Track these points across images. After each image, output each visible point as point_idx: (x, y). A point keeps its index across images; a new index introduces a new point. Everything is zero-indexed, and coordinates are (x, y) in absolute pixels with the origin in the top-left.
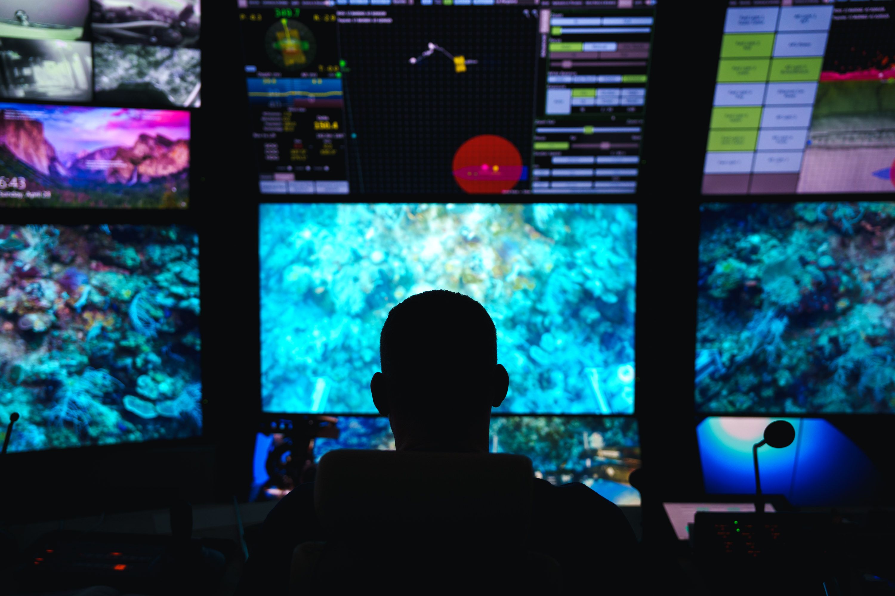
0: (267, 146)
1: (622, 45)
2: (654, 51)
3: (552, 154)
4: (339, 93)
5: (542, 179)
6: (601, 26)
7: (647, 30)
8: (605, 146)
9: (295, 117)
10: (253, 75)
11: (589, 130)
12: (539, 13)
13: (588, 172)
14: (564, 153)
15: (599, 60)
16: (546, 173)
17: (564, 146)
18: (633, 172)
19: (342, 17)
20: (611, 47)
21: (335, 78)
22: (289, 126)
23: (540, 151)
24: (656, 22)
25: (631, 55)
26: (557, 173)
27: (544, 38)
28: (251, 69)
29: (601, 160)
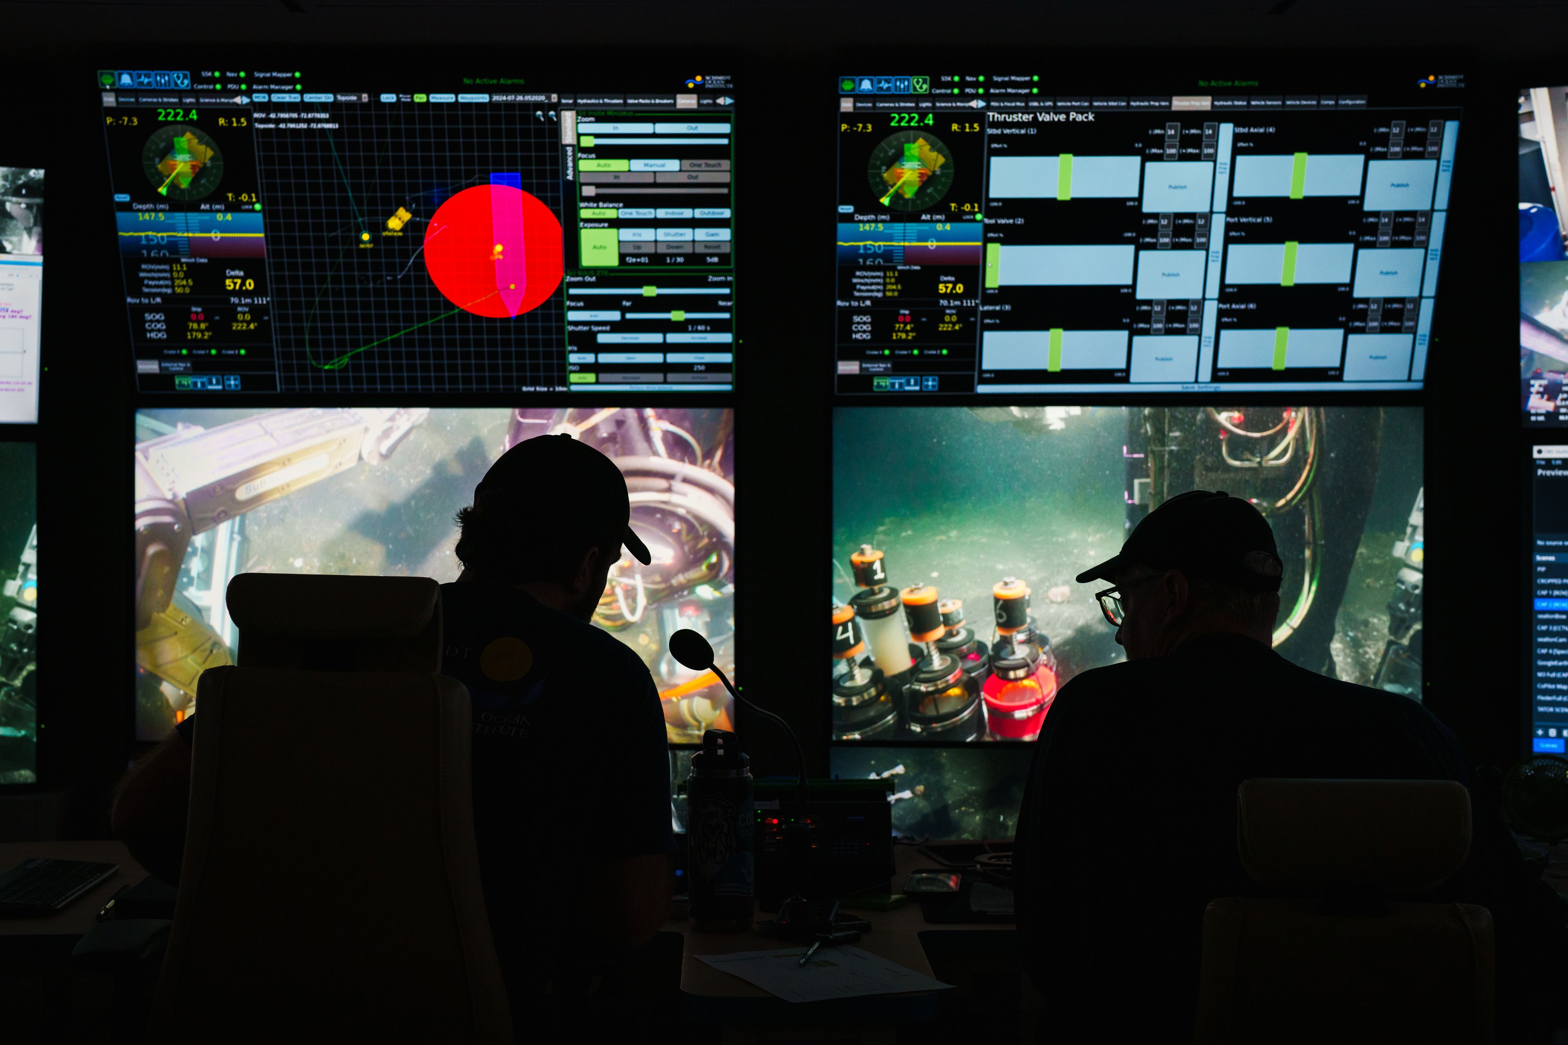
0: (148, 316)
1: (687, 163)
2: (738, 171)
3: (595, 329)
4: (262, 235)
5: (584, 368)
6: (654, 135)
7: (725, 141)
8: (677, 316)
9: (192, 271)
10: (126, 207)
11: (650, 291)
12: (558, 116)
13: (656, 358)
14: (615, 327)
15: (655, 185)
16: (589, 358)
17: (614, 316)
18: (727, 358)
19: (262, 121)
20: (673, 165)
21: (253, 211)
22: (183, 286)
23: (576, 323)
24: (736, 128)
25: (703, 178)
26: (605, 358)
27: (569, 150)
28: (122, 198)
29: (673, 338)
